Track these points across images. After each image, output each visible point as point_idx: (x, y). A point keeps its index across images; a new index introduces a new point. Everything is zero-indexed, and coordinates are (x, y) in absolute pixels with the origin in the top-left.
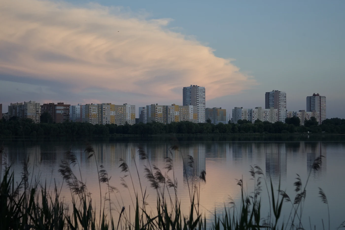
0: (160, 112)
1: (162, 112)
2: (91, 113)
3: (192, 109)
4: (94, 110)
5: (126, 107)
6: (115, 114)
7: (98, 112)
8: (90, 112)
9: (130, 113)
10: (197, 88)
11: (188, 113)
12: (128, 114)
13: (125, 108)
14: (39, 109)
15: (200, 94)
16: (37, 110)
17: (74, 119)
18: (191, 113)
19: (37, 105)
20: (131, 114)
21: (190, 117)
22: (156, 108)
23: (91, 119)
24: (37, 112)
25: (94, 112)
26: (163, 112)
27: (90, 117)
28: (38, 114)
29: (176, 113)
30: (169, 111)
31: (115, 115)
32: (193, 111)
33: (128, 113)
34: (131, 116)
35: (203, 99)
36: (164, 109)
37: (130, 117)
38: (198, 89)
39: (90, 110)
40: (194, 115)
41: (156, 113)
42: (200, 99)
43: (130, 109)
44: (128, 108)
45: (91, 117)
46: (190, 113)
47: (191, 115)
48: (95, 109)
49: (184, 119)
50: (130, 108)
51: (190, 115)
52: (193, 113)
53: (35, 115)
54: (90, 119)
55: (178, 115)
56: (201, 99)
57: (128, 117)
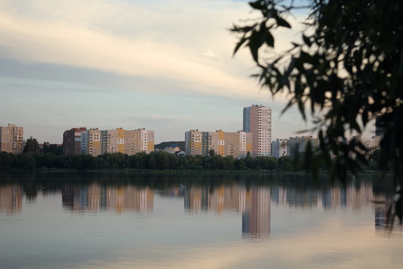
0: (198, 141)
1: (200, 140)
2: (92, 141)
3: (245, 137)
4: (96, 137)
5: (142, 133)
6: (125, 142)
7: (102, 140)
8: (90, 139)
9: (146, 141)
10: (259, 109)
11: (238, 143)
12: (144, 143)
13: (139, 134)
14: (17, 135)
15: (263, 117)
16: (15, 136)
17: (83, 149)
18: (243, 143)
19: (15, 130)
20: (148, 142)
21: (241, 148)
22: (192, 135)
23: (92, 149)
24: (15, 139)
25: (96, 140)
26: (203, 140)
27: (90, 146)
28: (16, 141)
29: (221, 142)
30: (210, 139)
31: (125, 144)
32: (245, 140)
33: (144, 141)
34: (148, 145)
35: (267, 123)
36: (204, 136)
37: (146, 147)
38: (261, 110)
39: (90, 136)
40: (247, 146)
41: (193, 141)
42: (263, 124)
43: (146, 136)
44: (144, 135)
45: (92, 146)
46: (241, 143)
47: (243, 145)
48: (98, 136)
49: (233, 150)
50: (147, 134)
51: (241, 146)
52: (245, 143)
53: (12, 142)
54: (90, 149)
55: (224, 145)
56: (265, 123)
57: (144, 147)
